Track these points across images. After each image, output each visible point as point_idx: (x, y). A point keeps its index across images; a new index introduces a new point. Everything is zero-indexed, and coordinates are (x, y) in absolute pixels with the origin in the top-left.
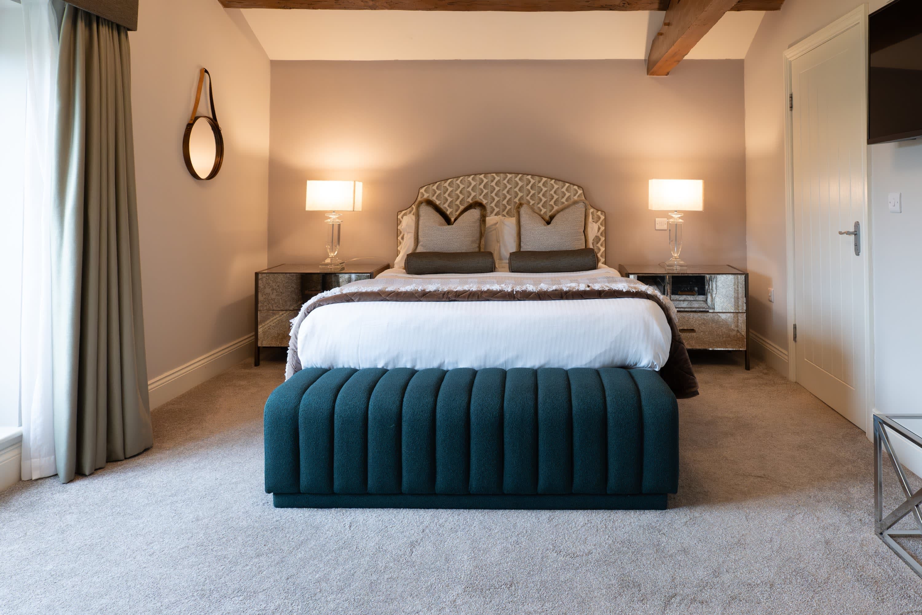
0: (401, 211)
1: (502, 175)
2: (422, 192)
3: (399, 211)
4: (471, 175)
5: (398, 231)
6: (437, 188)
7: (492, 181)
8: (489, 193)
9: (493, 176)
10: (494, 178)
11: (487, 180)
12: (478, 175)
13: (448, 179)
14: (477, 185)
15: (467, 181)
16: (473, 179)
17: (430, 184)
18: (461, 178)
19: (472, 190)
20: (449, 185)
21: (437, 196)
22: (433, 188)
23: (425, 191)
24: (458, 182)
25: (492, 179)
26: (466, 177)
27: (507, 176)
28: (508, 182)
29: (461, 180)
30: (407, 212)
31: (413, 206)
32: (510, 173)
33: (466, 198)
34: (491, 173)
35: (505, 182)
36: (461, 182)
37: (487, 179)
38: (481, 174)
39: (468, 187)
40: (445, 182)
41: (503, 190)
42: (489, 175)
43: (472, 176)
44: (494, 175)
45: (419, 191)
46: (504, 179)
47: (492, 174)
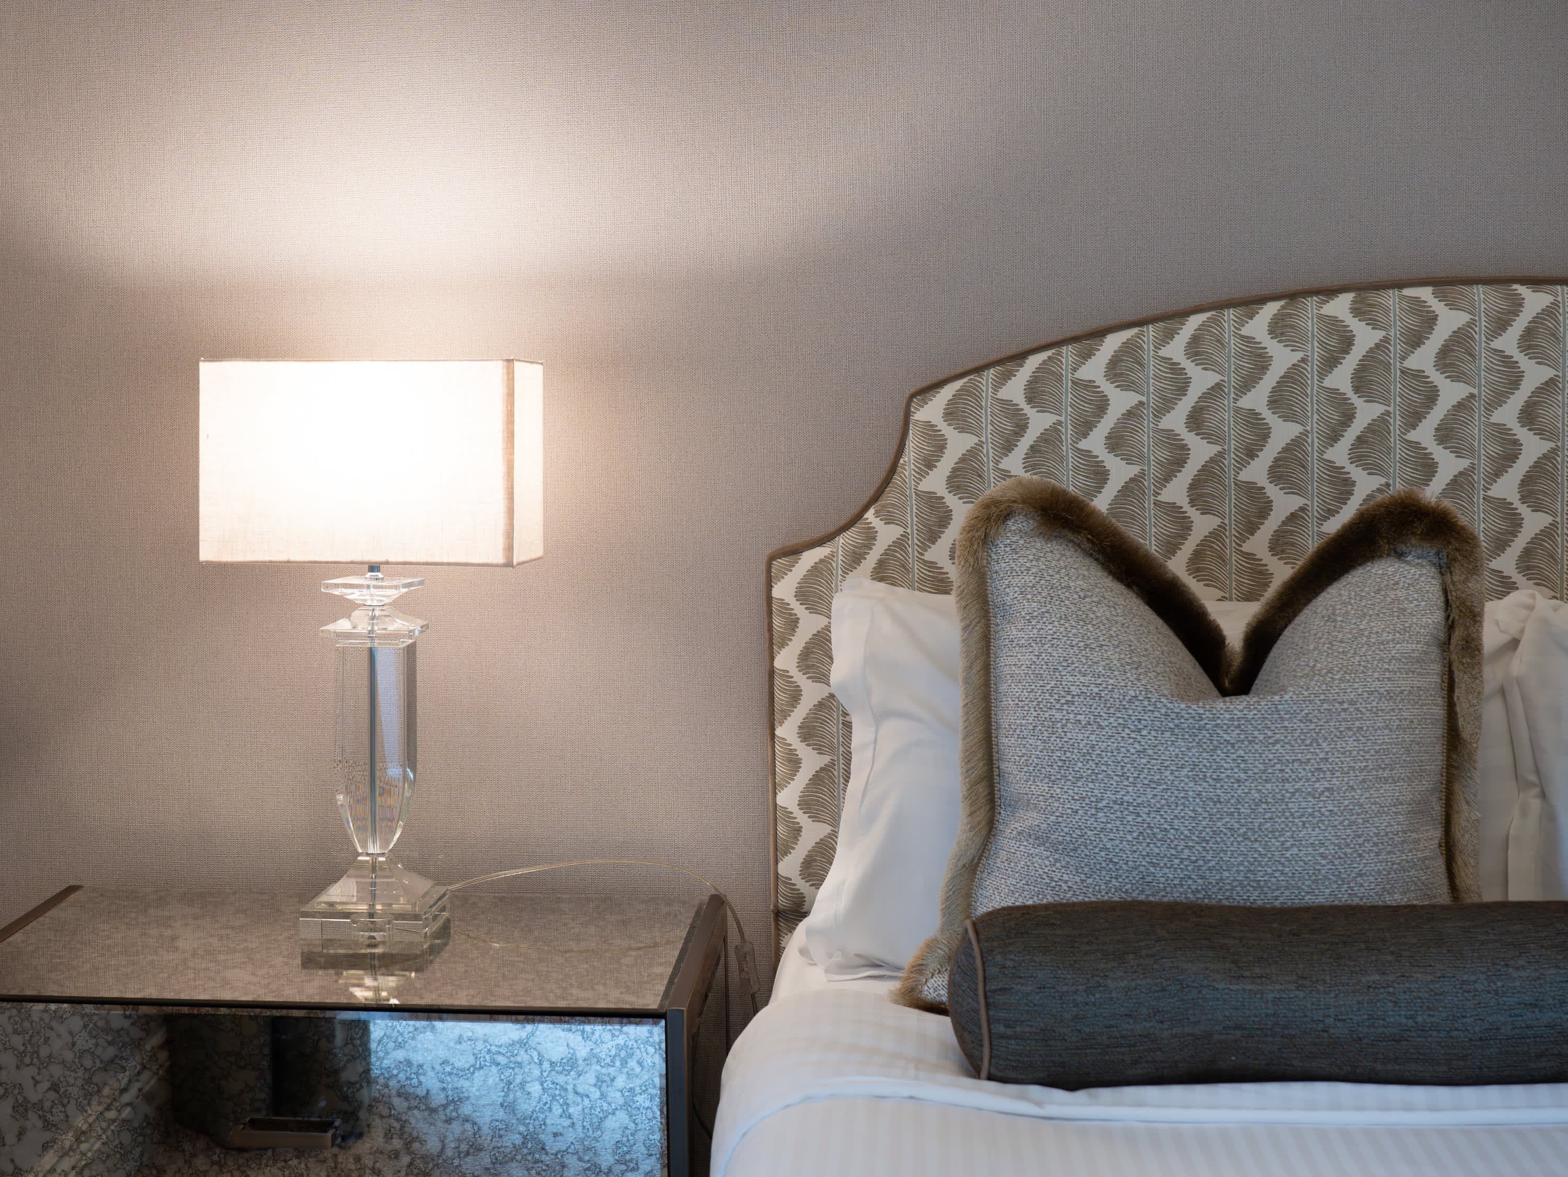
0: (794, 552)
1: (1479, 291)
2: (929, 425)
3: (776, 545)
4: (1263, 300)
5: (778, 681)
6: (1033, 394)
7: (1415, 340)
8: (1396, 423)
9: (1417, 301)
10: (1430, 320)
11: (1379, 335)
12: (1311, 303)
13: (1100, 334)
14: (1312, 370)
15: (1233, 344)
16: (1278, 328)
17: (978, 370)
18: (1195, 322)
19: (1275, 402)
20: (1115, 369)
21: (1033, 448)
22: (1003, 394)
23: (950, 414)
24: (1176, 349)
25: (1413, 322)
26: (1230, 314)
27: (1517, 304)
28: (1528, 341)
29: (1195, 340)
30: (833, 555)
31: (870, 515)
32: (1535, 282)
33: (1230, 461)
34: (1400, 285)
35: (1509, 342)
36: (1195, 349)
37: (1374, 324)
38: (1330, 292)
39: (1247, 385)
40: (1087, 355)
41: (1498, 399)
42: (1391, 299)
43: (1271, 309)
44: (1425, 293)
45: (907, 415)
46: (1501, 325)
47: (1408, 292)
